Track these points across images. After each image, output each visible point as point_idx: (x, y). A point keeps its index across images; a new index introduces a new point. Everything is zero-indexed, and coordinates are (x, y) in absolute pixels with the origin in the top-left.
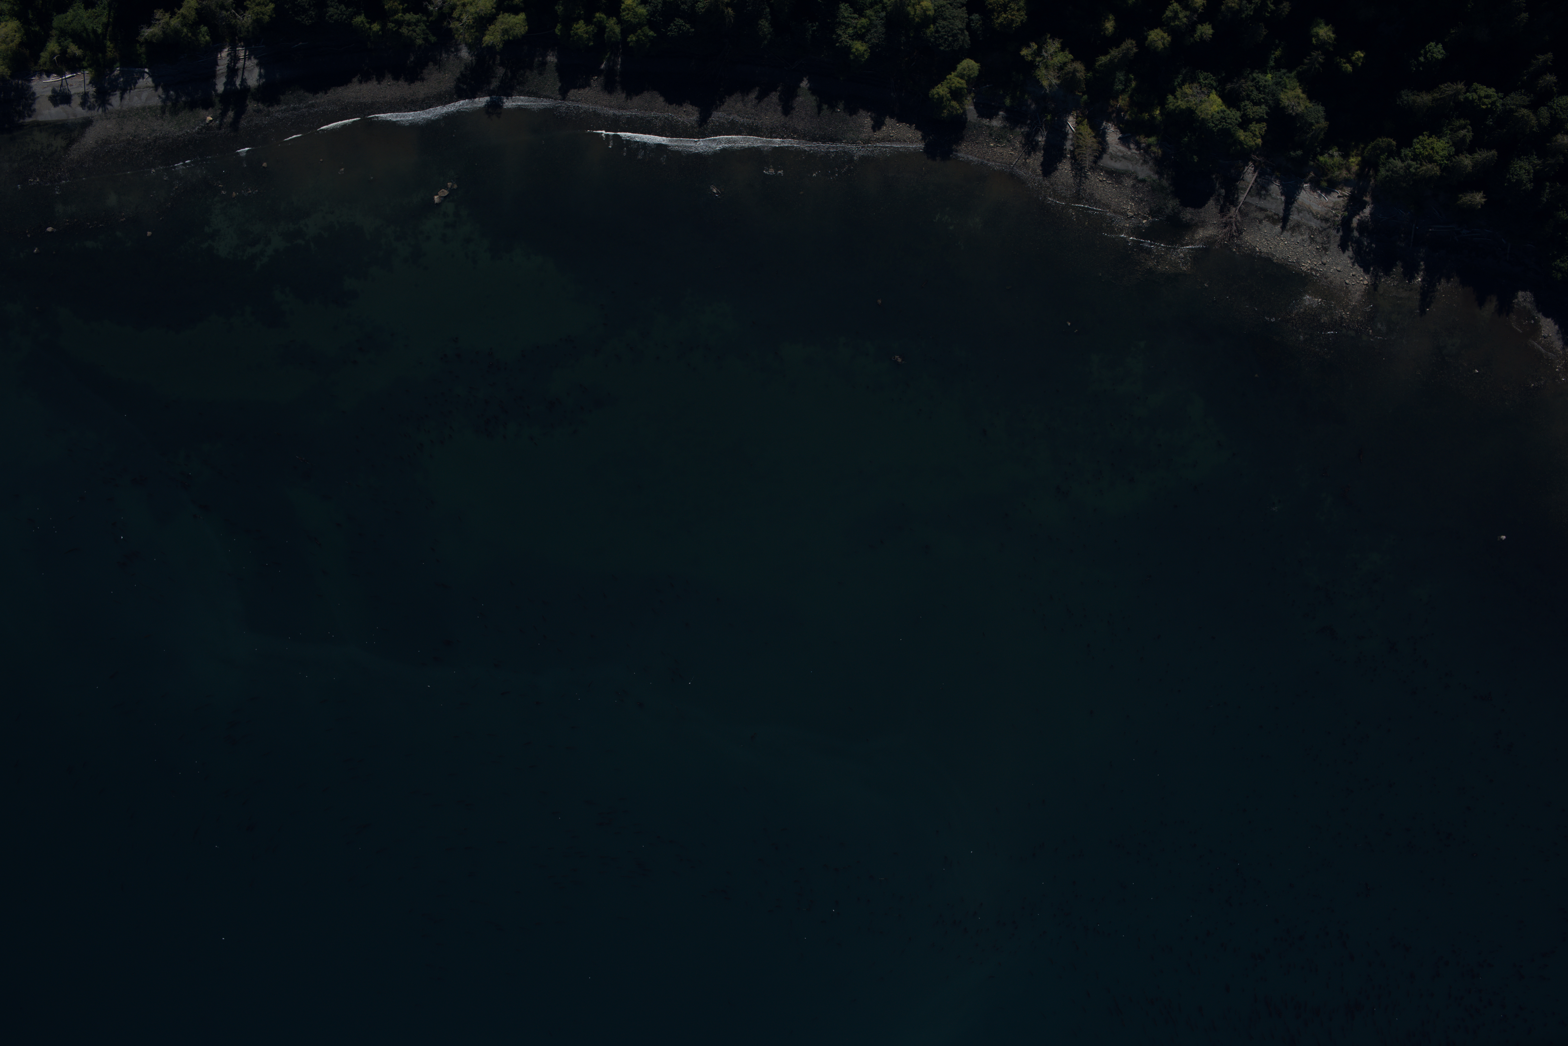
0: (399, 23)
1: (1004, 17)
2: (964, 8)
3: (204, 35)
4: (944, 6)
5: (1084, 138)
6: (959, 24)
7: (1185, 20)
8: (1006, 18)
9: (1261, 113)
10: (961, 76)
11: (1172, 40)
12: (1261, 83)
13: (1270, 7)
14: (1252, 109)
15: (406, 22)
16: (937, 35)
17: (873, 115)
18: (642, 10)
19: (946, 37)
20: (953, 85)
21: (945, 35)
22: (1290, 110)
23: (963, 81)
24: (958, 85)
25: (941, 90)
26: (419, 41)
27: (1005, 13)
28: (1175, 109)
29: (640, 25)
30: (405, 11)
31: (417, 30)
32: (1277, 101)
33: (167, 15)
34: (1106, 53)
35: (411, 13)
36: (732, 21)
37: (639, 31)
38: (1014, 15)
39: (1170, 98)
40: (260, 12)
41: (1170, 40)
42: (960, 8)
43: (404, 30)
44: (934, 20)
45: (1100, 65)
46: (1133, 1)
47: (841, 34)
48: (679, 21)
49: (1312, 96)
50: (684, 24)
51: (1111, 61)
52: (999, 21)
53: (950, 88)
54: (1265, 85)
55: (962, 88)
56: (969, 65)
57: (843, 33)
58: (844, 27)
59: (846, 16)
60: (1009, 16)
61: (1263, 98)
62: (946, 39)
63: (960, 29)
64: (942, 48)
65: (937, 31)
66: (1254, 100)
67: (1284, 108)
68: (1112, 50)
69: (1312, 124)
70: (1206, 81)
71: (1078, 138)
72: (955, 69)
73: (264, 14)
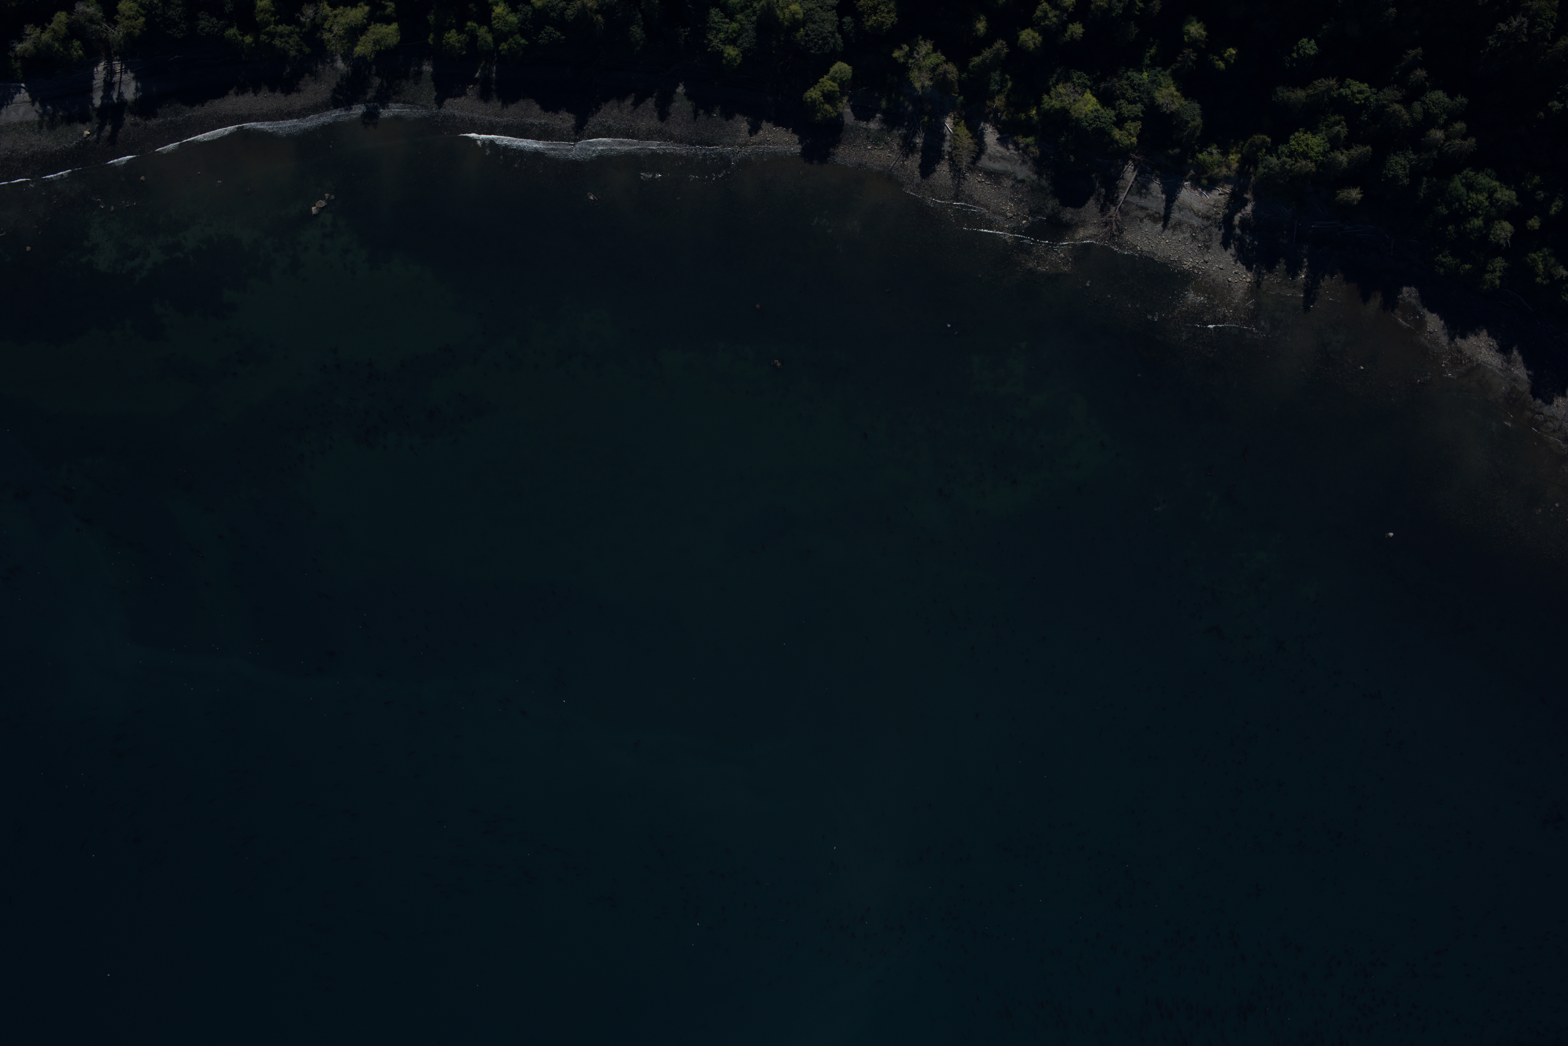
0: (272, 35)
1: (873, 19)
2: (834, 11)
3: (77, 50)
4: (813, 10)
5: (960, 139)
6: (828, 27)
7: (1054, 19)
8: (876, 20)
9: (1136, 112)
10: (833, 79)
11: (1042, 39)
12: (1136, 82)
13: (1138, 6)
14: (1127, 108)
15: (278, 34)
16: (807, 38)
17: (750, 120)
18: (513, 18)
19: (816, 40)
20: (826, 88)
21: (815, 38)
22: (1165, 108)
23: (835, 85)
24: (830, 88)
25: (813, 94)
26: (293, 53)
27: (875, 16)
28: (1050, 109)
29: (511, 33)
30: (277, 23)
31: (291, 41)
32: (1153, 99)
33: (38, 30)
34: (979, 54)
35: (284, 24)
36: (603, 27)
37: (511, 39)
38: (883, 17)
39: (1045, 97)
40: (131, 26)
41: (1041, 40)
42: (830, 11)
43: (277, 42)
44: (804, 24)
45: (973, 66)
46: (1003, 2)
47: (712, 39)
48: (549, 29)
49: (1186, 93)
50: (554, 31)
51: (983, 61)
52: (869, 24)
53: (823, 92)
54: (1139, 84)
55: (835, 91)
56: (841, 68)
57: (714, 38)
58: (715, 32)
59: (716, 21)
60: (879, 18)
61: (1139, 97)
62: (816, 42)
63: (830, 32)
64: (813, 52)
65: (807, 35)
66: (1129, 98)
67: (1159, 106)
68: (985, 50)
69: (1187, 122)
70: (1080, 81)
71: (955, 139)
72: (827, 72)
73: (134, 28)
